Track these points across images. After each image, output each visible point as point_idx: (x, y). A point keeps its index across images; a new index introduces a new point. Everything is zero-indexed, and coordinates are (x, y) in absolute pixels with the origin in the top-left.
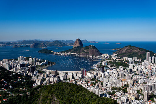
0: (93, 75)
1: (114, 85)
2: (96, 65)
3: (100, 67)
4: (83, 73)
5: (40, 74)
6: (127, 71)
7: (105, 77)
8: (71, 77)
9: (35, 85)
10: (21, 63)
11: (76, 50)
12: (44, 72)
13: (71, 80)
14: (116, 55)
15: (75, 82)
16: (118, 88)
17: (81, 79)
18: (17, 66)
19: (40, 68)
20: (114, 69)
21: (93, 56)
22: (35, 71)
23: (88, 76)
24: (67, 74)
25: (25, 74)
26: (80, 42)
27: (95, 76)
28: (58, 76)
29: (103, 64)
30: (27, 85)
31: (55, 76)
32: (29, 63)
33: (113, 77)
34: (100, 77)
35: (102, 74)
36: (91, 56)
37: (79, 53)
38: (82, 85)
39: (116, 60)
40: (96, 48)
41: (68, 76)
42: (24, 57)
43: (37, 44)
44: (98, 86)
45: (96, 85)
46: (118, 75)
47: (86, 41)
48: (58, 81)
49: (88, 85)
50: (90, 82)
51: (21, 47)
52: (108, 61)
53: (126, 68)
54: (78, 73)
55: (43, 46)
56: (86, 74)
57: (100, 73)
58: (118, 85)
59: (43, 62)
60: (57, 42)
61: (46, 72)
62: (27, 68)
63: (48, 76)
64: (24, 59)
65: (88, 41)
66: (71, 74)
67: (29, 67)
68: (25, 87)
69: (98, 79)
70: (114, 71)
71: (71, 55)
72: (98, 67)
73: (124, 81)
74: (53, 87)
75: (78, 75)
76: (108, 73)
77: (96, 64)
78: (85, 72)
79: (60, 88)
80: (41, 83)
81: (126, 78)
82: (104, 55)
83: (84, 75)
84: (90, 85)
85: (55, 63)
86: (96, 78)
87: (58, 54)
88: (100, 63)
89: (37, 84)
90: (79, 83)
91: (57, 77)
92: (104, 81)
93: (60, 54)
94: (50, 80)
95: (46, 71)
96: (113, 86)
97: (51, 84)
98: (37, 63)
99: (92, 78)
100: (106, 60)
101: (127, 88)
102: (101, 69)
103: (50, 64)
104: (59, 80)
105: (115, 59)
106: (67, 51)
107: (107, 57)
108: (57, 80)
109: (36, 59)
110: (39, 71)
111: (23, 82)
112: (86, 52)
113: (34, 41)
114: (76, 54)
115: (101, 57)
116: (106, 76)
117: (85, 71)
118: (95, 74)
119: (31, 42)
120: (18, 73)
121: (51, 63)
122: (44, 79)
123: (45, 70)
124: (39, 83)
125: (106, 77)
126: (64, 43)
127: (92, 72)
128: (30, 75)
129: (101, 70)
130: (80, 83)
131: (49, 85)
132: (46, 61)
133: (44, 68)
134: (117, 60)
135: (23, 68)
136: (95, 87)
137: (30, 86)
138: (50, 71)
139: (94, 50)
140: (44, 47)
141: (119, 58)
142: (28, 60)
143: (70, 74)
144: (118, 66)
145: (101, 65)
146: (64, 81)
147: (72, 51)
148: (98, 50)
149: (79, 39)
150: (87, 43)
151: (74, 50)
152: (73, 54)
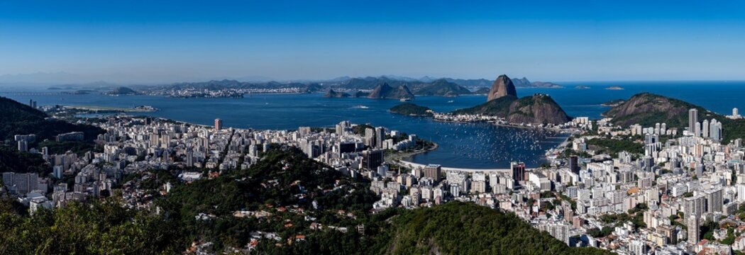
0: (546, 181)
1: (606, 207)
2: (556, 151)
3: (568, 156)
4: (519, 175)
5: (394, 175)
6: (642, 164)
7: (580, 185)
8: (482, 188)
9: (378, 206)
10: (343, 140)
11: (497, 107)
12: (405, 171)
13: (481, 196)
14: (609, 119)
15: (493, 202)
16: (619, 215)
17: (511, 193)
18: (334, 148)
19: (395, 156)
20: (606, 159)
21: (545, 125)
22: (380, 165)
23: (532, 183)
24: (469, 177)
25: (352, 172)
26: (509, 84)
27: (552, 183)
28: (445, 185)
29: (575, 147)
30: (357, 203)
31: (435, 184)
32: (364, 140)
33: (604, 184)
34: (567, 186)
35: (571, 178)
36: (541, 125)
37: (506, 116)
38: (514, 213)
39: (610, 135)
40: (553, 101)
41: (473, 183)
42: (352, 125)
43: (386, 88)
44: (562, 213)
45: (557, 210)
46: (618, 178)
47: (525, 82)
48: (444, 199)
49: (531, 212)
50: (539, 201)
51: (345, 95)
52: (589, 138)
53: (638, 157)
54: (503, 175)
55: (402, 94)
56: (526, 178)
57: (567, 174)
58: (618, 207)
59: (402, 139)
60: (445, 84)
61: (410, 171)
62: (360, 155)
63: (415, 182)
64: (352, 130)
65: (531, 80)
66: (482, 178)
67: (365, 152)
68: (353, 209)
69: (561, 193)
70: (606, 167)
71: (483, 121)
72: (560, 156)
73: (633, 194)
74: (431, 217)
75: (502, 181)
76: (589, 174)
77: (554, 148)
78: (524, 172)
79: (450, 219)
80: (397, 201)
81: (639, 186)
82: (578, 121)
83: (521, 182)
84: (540, 211)
85: (436, 145)
86: (555, 191)
87: (446, 117)
88: (565, 144)
89: (384, 203)
90: (506, 206)
91: (441, 185)
92: (579, 198)
93: (450, 120)
94: (421, 195)
95: (410, 165)
96: (605, 210)
97: (423, 207)
98: (385, 143)
99: (543, 191)
100: (583, 135)
101: (645, 213)
102: (568, 162)
103: (420, 148)
104: (448, 196)
105: (607, 130)
106: (470, 111)
107: (584, 126)
108: (440, 194)
109: (382, 131)
110: (390, 167)
111: (348, 193)
112: (525, 114)
113: (378, 80)
114: (495, 118)
115: (568, 127)
116: (584, 181)
117: (523, 168)
118: (551, 178)
119: (371, 82)
120: (334, 169)
121: (425, 143)
122: (404, 191)
123: (407, 164)
124: (390, 202)
125: (583, 186)
126: (462, 88)
127: (544, 173)
128: (365, 175)
129: (570, 166)
130: (510, 204)
131: (419, 210)
132: (410, 139)
133: (404, 159)
134: (614, 134)
135: (347, 154)
136: (554, 216)
137: (365, 207)
138: (423, 166)
139: (548, 107)
140: (406, 97)
141: (619, 129)
142: (363, 133)
143: (478, 177)
144: (617, 152)
145: (569, 150)
146: (461, 199)
147: (484, 109)
148: (560, 108)
149: (505, 76)
150: (529, 87)
151: (492, 109)
152: (487, 118)
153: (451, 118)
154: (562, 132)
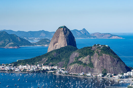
21: (105, 74)
36: (101, 75)
47: (85, 33)
71: (44, 71)
87: (7, 68)
93: (11, 70)
106: (31, 62)
112: (85, 64)
114: (56, 68)
115: (127, 77)
126: (22, 40)
139: (108, 58)
147: (45, 59)
148: (119, 59)
149: (65, 27)
150: (88, 38)
151: (52, 59)
152: (48, 68)
153: (13, 69)
154: (122, 82)
